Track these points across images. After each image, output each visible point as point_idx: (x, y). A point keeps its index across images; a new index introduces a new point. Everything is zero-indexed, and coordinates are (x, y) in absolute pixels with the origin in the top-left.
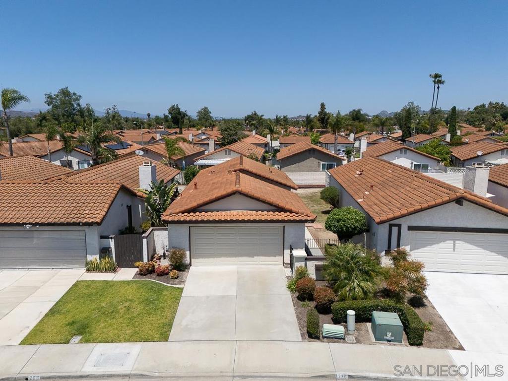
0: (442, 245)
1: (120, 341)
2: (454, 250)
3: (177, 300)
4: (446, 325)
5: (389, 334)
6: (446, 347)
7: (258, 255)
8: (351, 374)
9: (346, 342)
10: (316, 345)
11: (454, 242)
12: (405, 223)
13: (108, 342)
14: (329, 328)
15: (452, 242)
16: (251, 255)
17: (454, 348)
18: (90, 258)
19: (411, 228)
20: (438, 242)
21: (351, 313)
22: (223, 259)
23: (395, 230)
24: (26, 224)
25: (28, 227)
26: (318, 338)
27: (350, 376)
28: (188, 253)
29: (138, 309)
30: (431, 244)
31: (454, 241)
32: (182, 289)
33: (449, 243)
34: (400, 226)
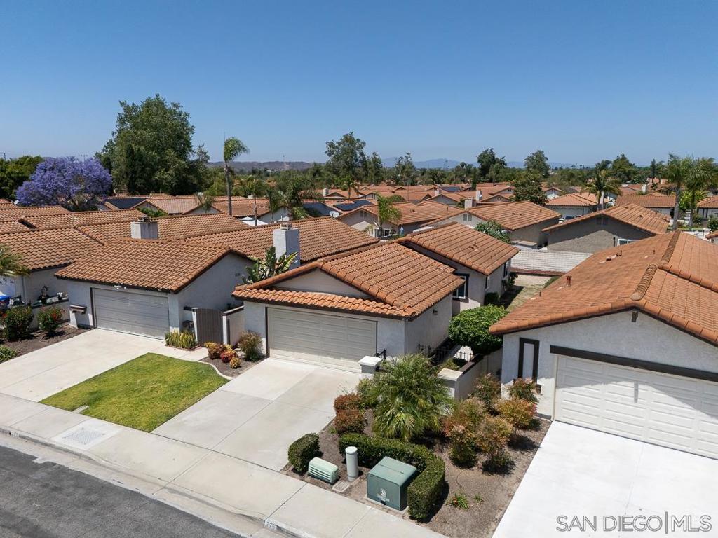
0: (614, 386)
1: (110, 421)
2: (636, 400)
5: (383, 493)
8: (283, 526)
9: (330, 489)
10: (289, 481)
11: (636, 386)
12: (547, 338)
15: (632, 385)
18: (172, 330)
19: (555, 350)
21: (351, 450)
23: (529, 348)
25: (118, 287)
27: (279, 528)
28: (264, 340)
29: (159, 393)
30: (593, 383)
31: (636, 383)
32: (228, 381)
33: (626, 387)
34: (536, 344)
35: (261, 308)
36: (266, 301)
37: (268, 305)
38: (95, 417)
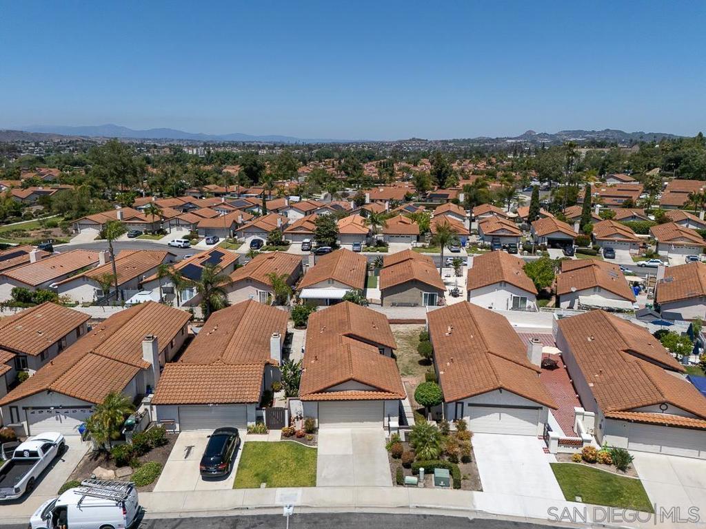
0: (492, 416)
1: (289, 487)
2: (500, 419)
3: (315, 457)
4: (478, 475)
5: (442, 482)
6: (474, 490)
7: (367, 421)
8: (418, 505)
9: (417, 487)
10: (401, 489)
12: (466, 402)
13: (282, 487)
14: (410, 479)
15: (499, 414)
16: (361, 421)
17: (478, 490)
18: (250, 424)
19: (471, 405)
20: (488, 414)
21: (422, 469)
22: (341, 423)
23: (459, 406)
24: (209, 403)
25: (211, 405)
26: (402, 485)
27: (417, 507)
28: (317, 420)
29: (293, 465)
30: (484, 415)
32: (316, 449)
33: (497, 415)
34: (463, 403)
35: (315, 404)
36: (318, 401)
38: (278, 487)
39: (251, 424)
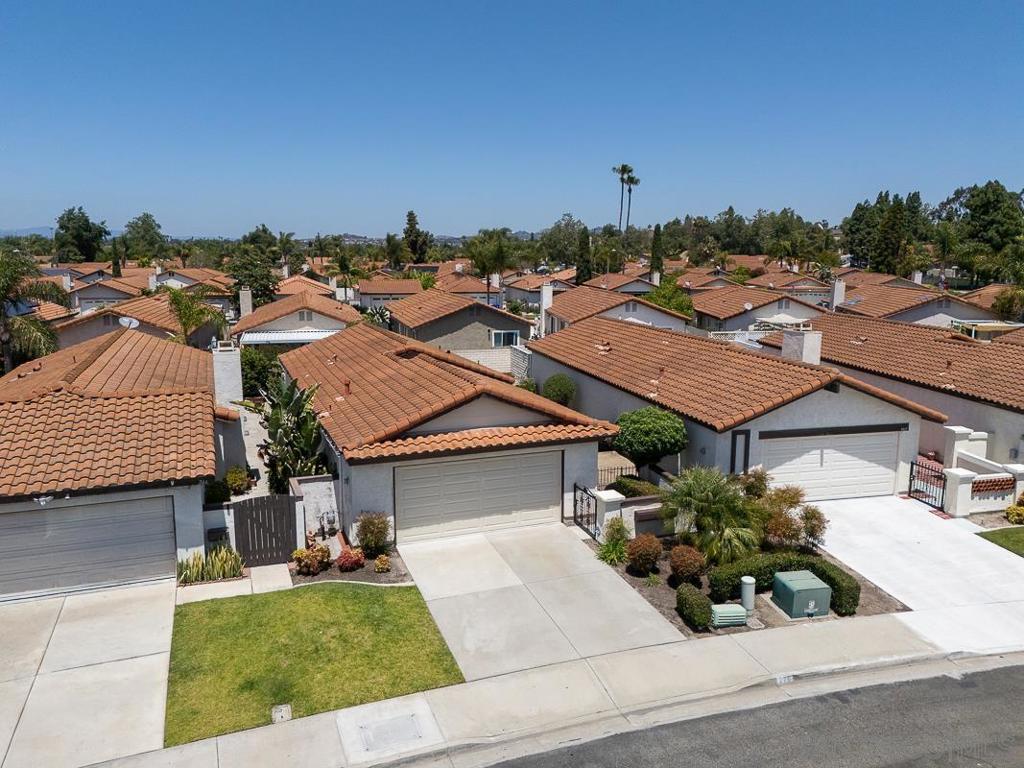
0: (806, 457)
1: (376, 699)
2: (822, 464)
3: (421, 606)
5: (812, 604)
6: (888, 611)
7: (518, 509)
8: (796, 673)
9: (749, 629)
11: (822, 452)
12: (755, 428)
13: (355, 704)
14: (723, 611)
15: (819, 451)
16: (507, 510)
17: (898, 610)
18: (185, 555)
19: (764, 435)
20: (800, 454)
21: (749, 580)
22: (456, 523)
23: (741, 439)
24: (38, 495)
25: (43, 501)
26: (706, 630)
27: (795, 677)
28: (390, 521)
29: (366, 636)
30: (791, 459)
31: (822, 449)
32: (415, 588)
33: (815, 455)
34: (747, 433)
35: (384, 472)
36: (393, 458)
37: (397, 464)
39: (192, 554)
